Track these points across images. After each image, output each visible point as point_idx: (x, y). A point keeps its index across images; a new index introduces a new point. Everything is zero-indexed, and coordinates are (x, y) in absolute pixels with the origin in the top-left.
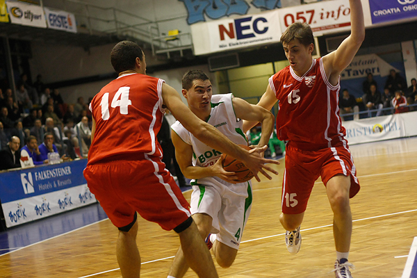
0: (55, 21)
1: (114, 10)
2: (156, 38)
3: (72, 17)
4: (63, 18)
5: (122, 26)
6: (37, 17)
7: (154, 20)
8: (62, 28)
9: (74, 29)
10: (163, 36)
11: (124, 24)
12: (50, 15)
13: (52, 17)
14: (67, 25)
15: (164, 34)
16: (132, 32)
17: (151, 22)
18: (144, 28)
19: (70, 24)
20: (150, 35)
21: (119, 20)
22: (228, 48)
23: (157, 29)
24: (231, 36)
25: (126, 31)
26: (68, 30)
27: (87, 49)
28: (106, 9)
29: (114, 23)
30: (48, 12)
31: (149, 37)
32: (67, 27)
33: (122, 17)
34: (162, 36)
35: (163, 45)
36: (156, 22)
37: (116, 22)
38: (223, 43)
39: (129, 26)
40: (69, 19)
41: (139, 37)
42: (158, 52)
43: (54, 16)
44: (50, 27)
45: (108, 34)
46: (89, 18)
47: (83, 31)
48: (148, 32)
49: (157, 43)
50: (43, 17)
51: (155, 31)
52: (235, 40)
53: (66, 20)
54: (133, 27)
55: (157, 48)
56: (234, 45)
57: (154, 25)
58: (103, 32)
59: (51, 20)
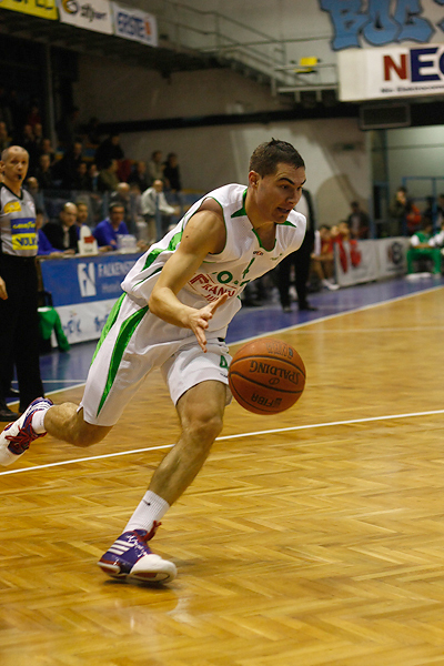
0: (125, 24)
1: (217, 15)
2: (280, 67)
3: (152, 21)
4: (138, 20)
5: (226, 43)
6: (100, 16)
7: (277, 37)
8: (134, 38)
9: (152, 40)
10: (291, 66)
11: (229, 39)
12: (120, 14)
13: (122, 18)
14: (143, 32)
15: (293, 62)
16: (242, 53)
17: (274, 41)
18: (260, 48)
19: (149, 32)
20: (270, 62)
21: (222, 32)
22: (395, 94)
23: (283, 52)
24: (402, 75)
25: (232, 51)
26: (144, 41)
27: (166, 74)
28: (204, 13)
29: (213, 37)
30: (118, 9)
31: (268, 65)
32: (142, 36)
33: (227, 28)
34: (289, 66)
35: (290, 81)
36: (283, 42)
37: (218, 35)
38: (387, 85)
39: (238, 44)
40: (147, 24)
41: (251, 63)
42: (282, 90)
43: (126, 16)
44: (119, 34)
45: (203, 54)
46: (177, 25)
47: (166, 45)
48: (267, 57)
49: (279, 76)
50: (109, 16)
51: (279, 56)
52: (407, 83)
53: (143, 25)
54: (245, 45)
55: (280, 84)
56: (405, 89)
57: (278, 46)
58: (196, 50)
59: (120, 22)
